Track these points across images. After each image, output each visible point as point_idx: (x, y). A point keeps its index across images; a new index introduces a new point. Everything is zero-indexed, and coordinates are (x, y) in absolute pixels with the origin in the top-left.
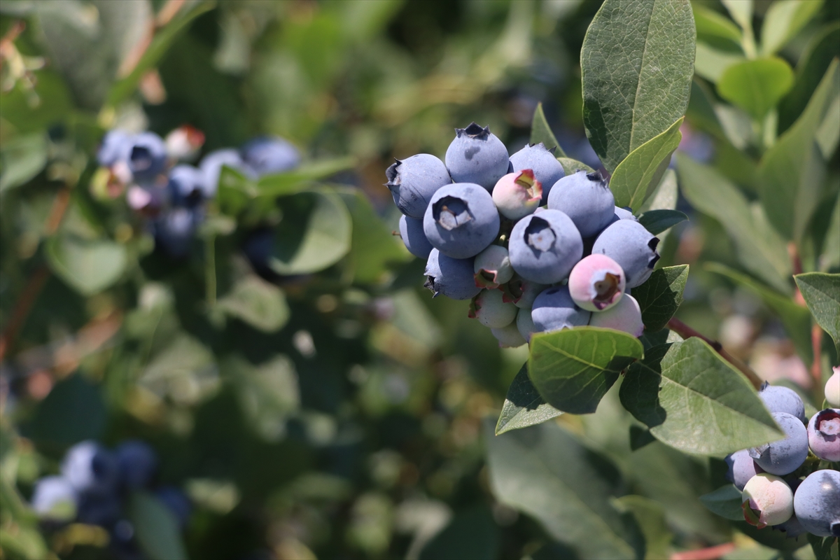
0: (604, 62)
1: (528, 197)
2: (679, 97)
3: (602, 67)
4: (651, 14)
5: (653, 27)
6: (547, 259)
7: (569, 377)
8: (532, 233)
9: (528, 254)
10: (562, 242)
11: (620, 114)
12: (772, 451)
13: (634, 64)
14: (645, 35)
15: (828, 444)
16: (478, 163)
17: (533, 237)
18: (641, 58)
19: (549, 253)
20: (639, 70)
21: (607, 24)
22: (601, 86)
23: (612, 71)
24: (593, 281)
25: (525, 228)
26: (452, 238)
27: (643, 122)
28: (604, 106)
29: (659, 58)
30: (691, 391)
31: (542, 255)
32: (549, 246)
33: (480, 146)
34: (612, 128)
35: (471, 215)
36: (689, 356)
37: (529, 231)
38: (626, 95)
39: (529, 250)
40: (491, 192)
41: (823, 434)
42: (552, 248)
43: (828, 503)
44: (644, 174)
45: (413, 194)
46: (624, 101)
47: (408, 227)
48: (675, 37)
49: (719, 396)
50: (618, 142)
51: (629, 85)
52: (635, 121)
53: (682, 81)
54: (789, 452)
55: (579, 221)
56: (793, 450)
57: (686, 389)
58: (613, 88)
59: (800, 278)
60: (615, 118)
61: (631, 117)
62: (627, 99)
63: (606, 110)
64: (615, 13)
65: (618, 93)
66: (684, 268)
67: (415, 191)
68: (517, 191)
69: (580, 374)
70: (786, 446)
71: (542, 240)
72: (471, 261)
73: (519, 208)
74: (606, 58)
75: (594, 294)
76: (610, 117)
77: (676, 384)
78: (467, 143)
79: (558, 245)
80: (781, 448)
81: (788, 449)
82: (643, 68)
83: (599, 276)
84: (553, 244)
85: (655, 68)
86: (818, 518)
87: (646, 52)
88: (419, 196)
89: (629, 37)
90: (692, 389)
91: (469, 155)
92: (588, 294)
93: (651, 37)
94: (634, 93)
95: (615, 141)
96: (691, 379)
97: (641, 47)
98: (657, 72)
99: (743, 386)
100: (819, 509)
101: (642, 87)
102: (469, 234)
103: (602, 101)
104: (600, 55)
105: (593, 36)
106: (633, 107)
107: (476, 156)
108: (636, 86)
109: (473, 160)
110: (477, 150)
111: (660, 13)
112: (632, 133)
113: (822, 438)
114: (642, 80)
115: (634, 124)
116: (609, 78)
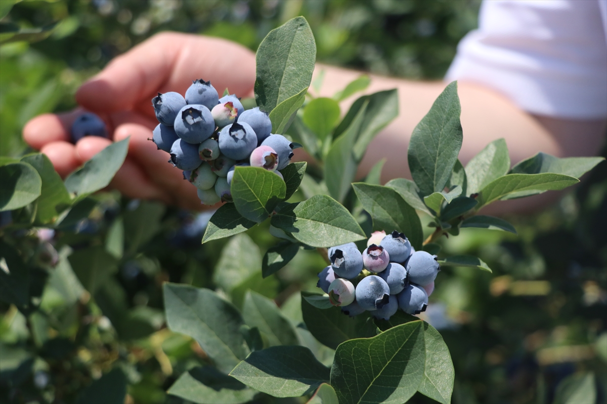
0: (267, 62)
1: (230, 115)
2: (306, 81)
3: (266, 64)
4: (292, 42)
5: (293, 48)
6: (241, 143)
7: (248, 201)
8: (233, 131)
9: (231, 141)
10: (249, 136)
11: (273, 89)
12: (346, 264)
13: (282, 65)
14: (289, 51)
15: (374, 261)
16: (205, 96)
17: (233, 133)
18: (286, 63)
19: (242, 140)
20: (284, 69)
21: (270, 44)
22: (265, 73)
23: (271, 67)
24: (264, 156)
25: (229, 128)
26: (192, 129)
27: (284, 94)
28: (266, 83)
29: (295, 63)
30: (312, 221)
31: (239, 141)
32: (242, 137)
33: (206, 88)
34: (268, 96)
35: (203, 118)
36: (312, 203)
37: (231, 130)
38: (276, 80)
39: (232, 139)
40: (211, 110)
41: (371, 256)
42: (244, 139)
43: (375, 289)
44: (284, 118)
45: (169, 110)
46: (275, 83)
47: (161, 132)
48: (305, 53)
49: (330, 221)
50: (271, 103)
51: (279, 75)
52: (280, 94)
53: (308, 73)
54: (355, 264)
55: (256, 129)
56: (357, 263)
57: (309, 220)
58: (270, 75)
59: (355, 185)
60: (270, 91)
61: (278, 92)
62: (277, 82)
63: (266, 86)
64: (274, 39)
65: (273, 78)
66: (305, 163)
67: (170, 108)
68: (226, 111)
69: (253, 202)
70: (353, 261)
71: (239, 134)
72: (197, 146)
73: (225, 120)
74: (268, 60)
75: (264, 162)
76: (267, 90)
77: (303, 219)
78: (200, 86)
79: (247, 137)
80: (351, 262)
81: (354, 262)
82: (286, 68)
83: (268, 153)
84: (244, 136)
85: (293, 68)
86: (369, 297)
87: (288, 60)
88: (172, 110)
89: (281, 52)
90: (313, 220)
91: (201, 92)
92: (260, 163)
93: (292, 53)
94: (281, 79)
95: (268, 103)
96: (313, 215)
97: (286, 58)
98: (294, 70)
99: (345, 213)
100: (370, 292)
101: (285, 77)
102: (201, 128)
103: (265, 81)
104: (265, 58)
105: (262, 49)
106: (279, 87)
107: (204, 93)
108: (282, 76)
109: (202, 95)
110: (205, 90)
111: (297, 42)
112: (278, 100)
113: (371, 258)
114: (286, 74)
115: (279, 95)
116: (269, 70)
